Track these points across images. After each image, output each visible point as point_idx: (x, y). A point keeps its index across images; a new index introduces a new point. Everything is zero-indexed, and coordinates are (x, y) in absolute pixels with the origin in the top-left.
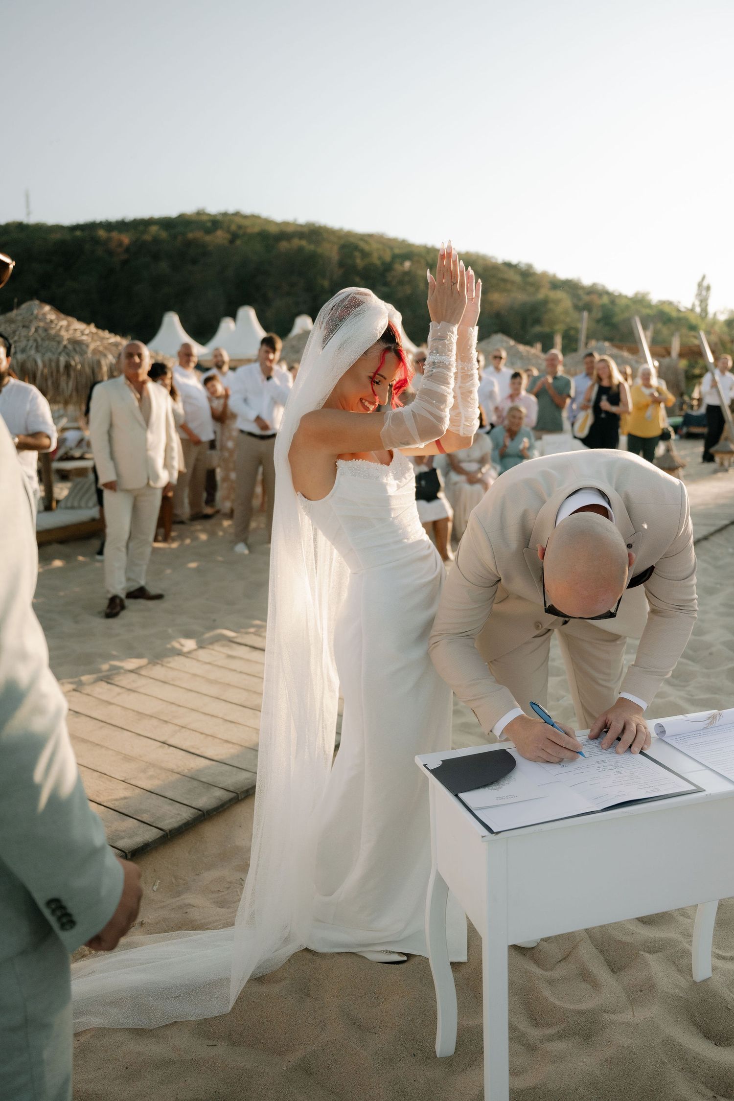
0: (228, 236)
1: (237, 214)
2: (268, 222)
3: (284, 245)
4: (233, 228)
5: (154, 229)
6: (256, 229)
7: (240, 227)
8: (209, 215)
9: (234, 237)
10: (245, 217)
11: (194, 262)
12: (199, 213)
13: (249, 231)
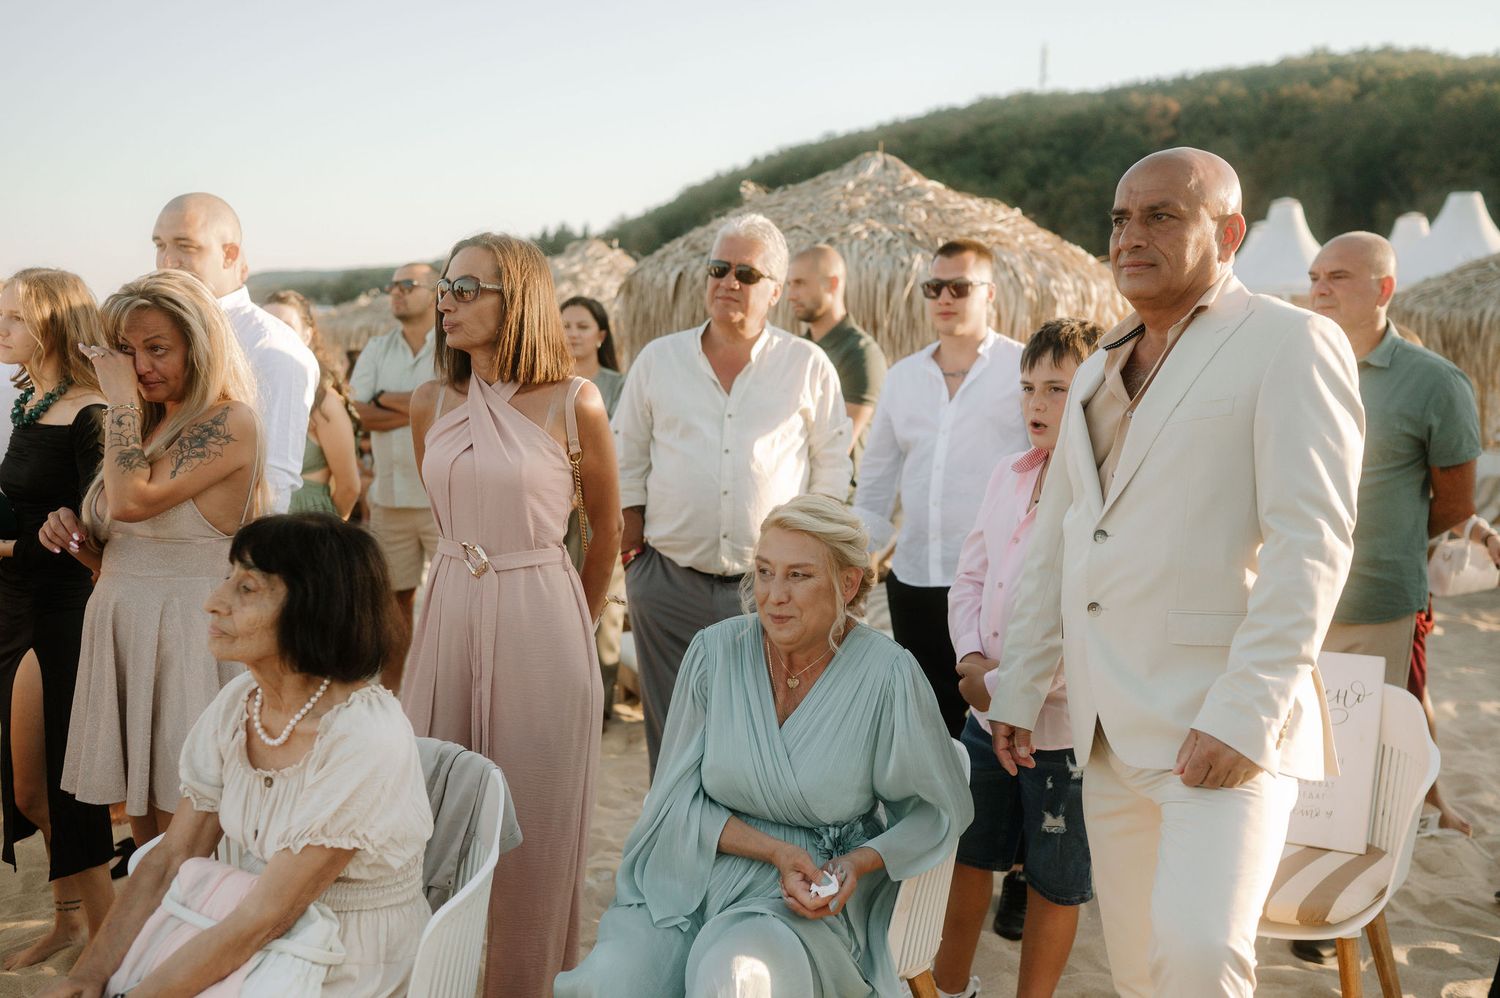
0: (1354, 87)
1: (1387, 50)
2: (1441, 58)
3: (1452, 97)
4: (1370, 73)
5: (1224, 86)
6: (1410, 73)
7: (1381, 71)
8: (1332, 56)
9: (1366, 88)
10: (1398, 54)
11: (1285, 134)
12: (1314, 55)
13: (1400, 76)
